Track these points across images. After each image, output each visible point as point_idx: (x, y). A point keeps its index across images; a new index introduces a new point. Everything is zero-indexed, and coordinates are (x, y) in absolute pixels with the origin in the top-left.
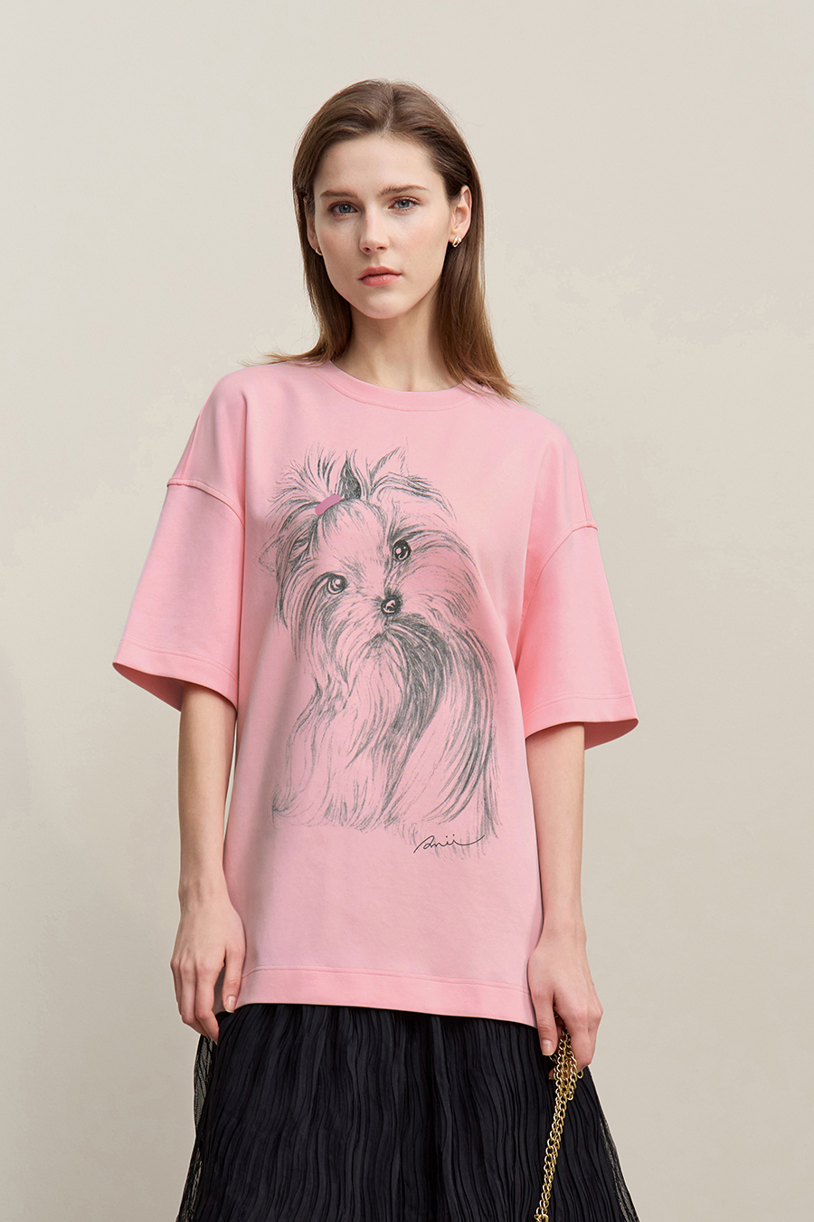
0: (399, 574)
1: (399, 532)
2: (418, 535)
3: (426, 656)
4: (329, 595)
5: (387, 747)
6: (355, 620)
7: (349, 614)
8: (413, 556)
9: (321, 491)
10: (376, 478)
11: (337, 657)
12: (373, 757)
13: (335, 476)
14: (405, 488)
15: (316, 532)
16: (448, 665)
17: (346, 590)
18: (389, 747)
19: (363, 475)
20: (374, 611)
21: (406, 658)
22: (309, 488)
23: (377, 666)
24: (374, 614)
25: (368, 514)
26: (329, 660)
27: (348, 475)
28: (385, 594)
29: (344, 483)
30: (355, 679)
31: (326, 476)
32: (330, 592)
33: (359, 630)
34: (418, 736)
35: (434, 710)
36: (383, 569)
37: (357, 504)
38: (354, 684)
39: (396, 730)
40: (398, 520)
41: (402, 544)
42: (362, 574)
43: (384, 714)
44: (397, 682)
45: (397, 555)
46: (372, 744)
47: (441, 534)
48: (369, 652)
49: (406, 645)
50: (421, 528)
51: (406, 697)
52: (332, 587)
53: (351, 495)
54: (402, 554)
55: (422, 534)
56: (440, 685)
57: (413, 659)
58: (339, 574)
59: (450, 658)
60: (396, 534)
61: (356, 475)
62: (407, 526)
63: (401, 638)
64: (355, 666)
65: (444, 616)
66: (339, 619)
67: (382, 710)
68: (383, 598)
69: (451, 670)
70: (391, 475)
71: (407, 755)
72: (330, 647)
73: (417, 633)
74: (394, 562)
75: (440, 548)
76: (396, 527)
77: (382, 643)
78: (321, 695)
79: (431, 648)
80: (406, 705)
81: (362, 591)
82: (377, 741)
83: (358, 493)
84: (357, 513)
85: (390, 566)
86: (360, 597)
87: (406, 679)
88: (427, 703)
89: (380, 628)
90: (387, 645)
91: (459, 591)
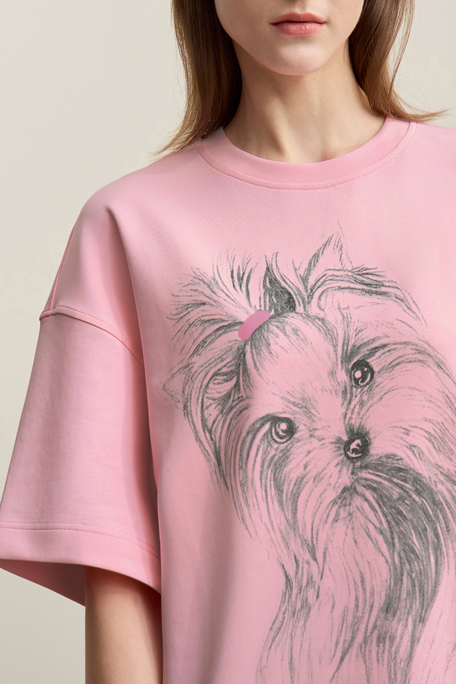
0: (362, 403)
1: (356, 350)
2: (382, 351)
3: (412, 510)
4: (275, 446)
5: (381, 639)
6: (313, 474)
7: (305, 467)
8: (378, 379)
9: (241, 307)
10: (312, 281)
11: (301, 529)
12: (364, 656)
13: (256, 287)
14: (352, 286)
15: (245, 364)
16: (442, 521)
17: (296, 436)
18: (384, 639)
19: (292, 281)
20: (336, 457)
21: (385, 515)
22: (224, 303)
23: (349, 531)
24: (336, 461)
25: (311, 331)
26: (292, 535)
27: (272, 284)
28: (347, 433)
29: (270, 296)
30: (325, 553)
31: (244, 288)
32: (276, 442)
33: (321, 486)
34: (422, 620)
35: (436, 584)
36: (340, 400)
37: (293, 320)
38: (324, 560)
39: (390, 616)
40: (352, 333)
41: (362, 364)
42: (313, 411)
43: (368, 595)
44: (379, 550)
45: (356, 381)
46: (360, 638)
47: (410, 346)
48: (337, 514)
49: (382, 498)
50: (384, 341)
51: (395, 569)
52: (277, 434)
53: (282, 308)
54: (364, 378)
55: (387, 349)
56: (437, 548)
57: (395, 516)
58: (283, 416)
59: (442, 510)
60: (352, 352)
61: (283, 284)
62: (365, 340)
63: (375, 490)
64: (323, 537)
65: (427, 454)
66: (294, 476)
67: (364, 590)
68: (345, 438)
69: (447, 527)
70: (330, 273)
71: (412, 647)
72: (290, 518)
73: (395, 480)
74: (354, 389)
75: (412, 364)
76: (351, 344)
77: (351, 499)
78: (291, 588)
79: (417, 499)
80: (398, 580)
81: (317, 433)
82: (366, 633)
83: (290, 304)
84: (295, 331)
85: (349, 395)
86: (315, 443)
87: (391, 545)
88: (426, 576)
89: (346, 479)
90: (358, 501)
91: (440, 419)
